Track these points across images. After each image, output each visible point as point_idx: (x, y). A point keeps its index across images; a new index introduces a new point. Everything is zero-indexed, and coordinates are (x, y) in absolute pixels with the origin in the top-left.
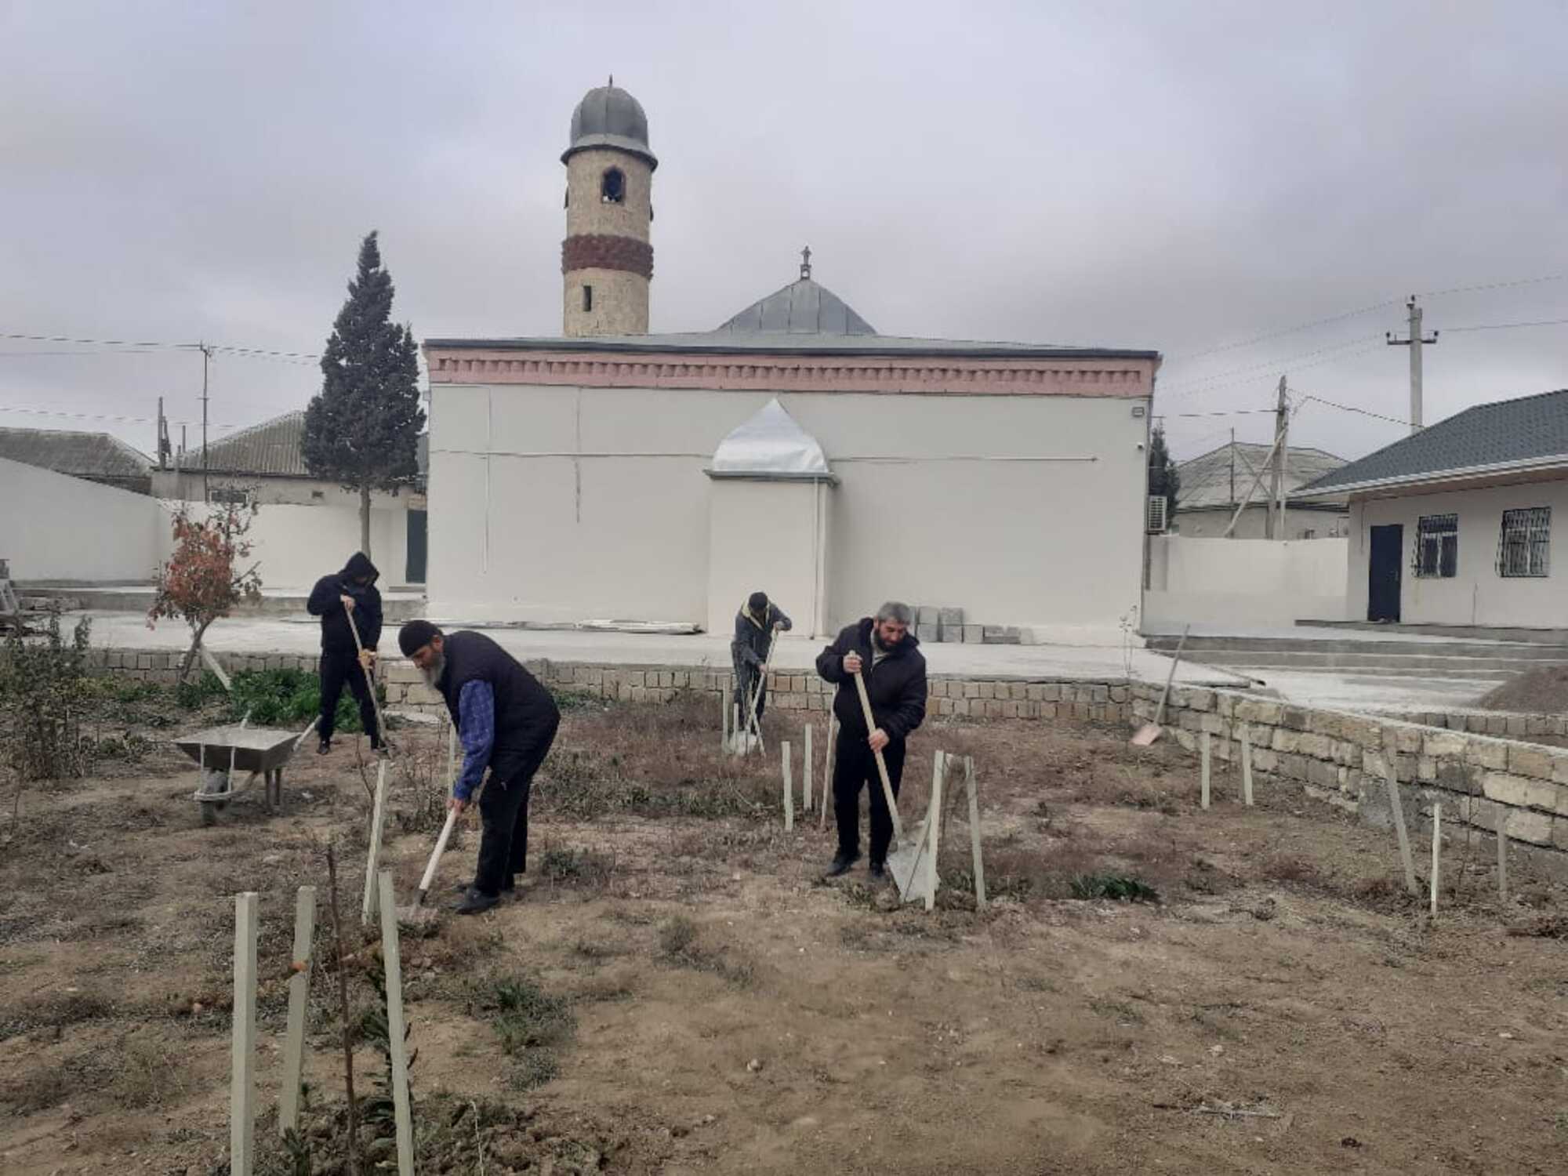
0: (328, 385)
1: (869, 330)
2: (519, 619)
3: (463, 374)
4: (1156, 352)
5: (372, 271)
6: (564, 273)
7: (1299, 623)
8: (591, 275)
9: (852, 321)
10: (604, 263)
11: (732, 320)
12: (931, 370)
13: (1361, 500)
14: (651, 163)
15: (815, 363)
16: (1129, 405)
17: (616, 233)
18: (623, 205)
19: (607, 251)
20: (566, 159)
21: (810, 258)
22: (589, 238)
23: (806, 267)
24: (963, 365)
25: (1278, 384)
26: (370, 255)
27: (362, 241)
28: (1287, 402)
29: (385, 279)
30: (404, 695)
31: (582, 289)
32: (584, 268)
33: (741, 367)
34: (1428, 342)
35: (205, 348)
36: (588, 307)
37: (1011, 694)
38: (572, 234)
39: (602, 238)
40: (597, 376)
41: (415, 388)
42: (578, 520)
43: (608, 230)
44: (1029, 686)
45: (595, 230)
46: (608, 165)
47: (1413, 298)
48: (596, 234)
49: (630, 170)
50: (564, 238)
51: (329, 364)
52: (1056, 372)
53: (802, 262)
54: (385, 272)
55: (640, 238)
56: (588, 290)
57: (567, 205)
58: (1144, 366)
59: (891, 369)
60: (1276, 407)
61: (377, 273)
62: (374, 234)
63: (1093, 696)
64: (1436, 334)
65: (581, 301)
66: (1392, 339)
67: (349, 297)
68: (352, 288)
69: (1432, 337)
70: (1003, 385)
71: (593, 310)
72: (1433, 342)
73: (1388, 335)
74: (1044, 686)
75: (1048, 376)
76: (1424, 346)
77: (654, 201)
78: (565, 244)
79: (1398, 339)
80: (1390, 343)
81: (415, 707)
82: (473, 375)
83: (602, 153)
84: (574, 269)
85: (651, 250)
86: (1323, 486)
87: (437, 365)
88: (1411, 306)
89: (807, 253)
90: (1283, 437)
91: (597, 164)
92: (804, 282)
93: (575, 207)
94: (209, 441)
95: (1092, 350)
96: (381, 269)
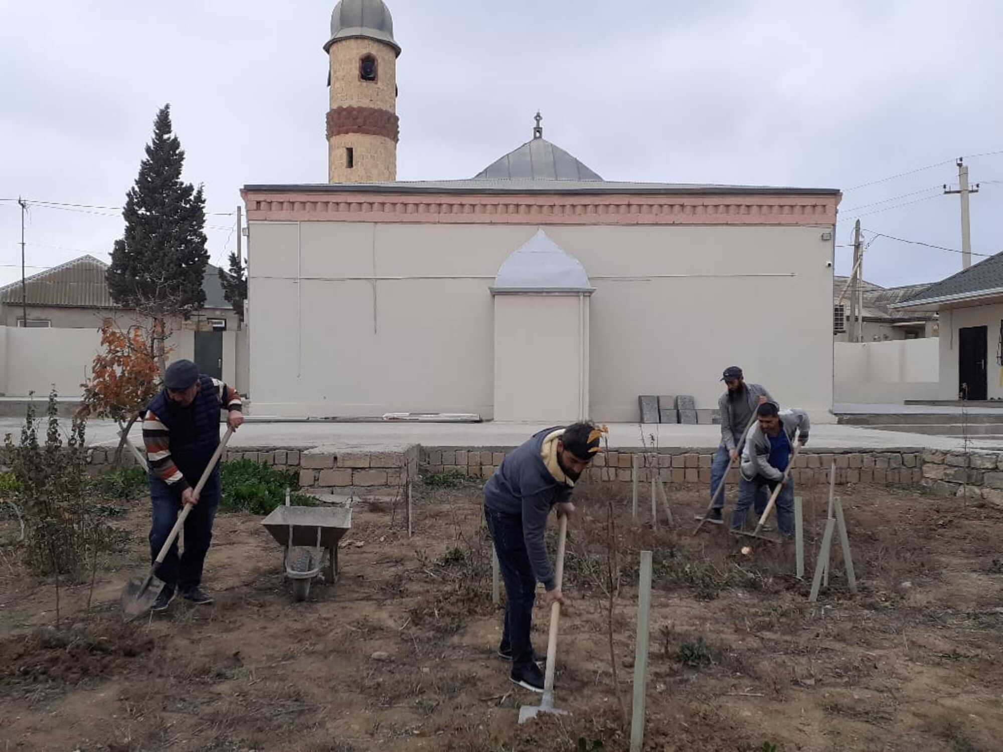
0: (129, 230)
1: (596, 177)
2: (331, 415)
3: (275, 213)
4: (839, 190)
5: (166, 136)
6: (328, 137)
7: (908, 402)
8: (352, 139)
9: (581, 170)
10: (360, 130)
11: (486, 170)
12: (661, 206)
13: (949, 309)
14: (397, 51)
15: (569, 201)
16: (820, 231)
17: (372, 106)
18: (376, 83)
19: (365, 121)
20: (327, 48)
21: (541, 122)
22: (350, 110)
23: (538, 130)
24: (687, 201)
25: (854, 226)
26: (163, 123)
27: (158, 112)
28: (861, 239)
29: (175, 144)
30: (316, 479)
31: (345, 150)
32: (347, 133)
33: (507, 205)
34: (972, 191)
35: (22, 202)
36: (350, 164)
37: (821, 464)
38: (335, 107)
39: (361, 110)
40: (388, 214)
41: (201, 233)
42: (376, 331)
43: (365, 103)
44: (837, 456)
45: (355, 103)
46: (364, 52)
47: (961, 159)
48: (355, 106)
49: (381, 54)
50: (328, 110)
51: (129, 213)
52: (760, 206)
53: (535, 126)
54: (176, 139)
55: (390, 110)
56: (350, 151)
57: (329, 84)
58: (829, 201)
59: (629, 205)
60: (853, 243)
61: (169, 138)
62: (167, 107)
63: (889, 463)
64: (978, 186)
65: (345, 160)
66: (947, 190)
67: (145, 157)
68: (148, 150)
69: (975, 188)
70: (722, 217)
71: (354, 167)
72: (977, 191)
73: (945, 187)
74: (850, 455)
75: (754, 209)
76: (970, 195)
77: (399, 81)
78: (328, 115)
79: (952, 190)
80: (946, 193)
81: (326, 489)
82: (285, 214)
83: (359, 41)
84: (339, 133)
85: (397, 119)
86: (919, 299)
87: (254, 206)
88: (960, 165)
89: (538, 117)
90: (860, 265)
91: (354, 52)
92: (536, 141)
93: (337, 85)
94: (25, 277)
95: (787, 189)
96: (172, 136)
